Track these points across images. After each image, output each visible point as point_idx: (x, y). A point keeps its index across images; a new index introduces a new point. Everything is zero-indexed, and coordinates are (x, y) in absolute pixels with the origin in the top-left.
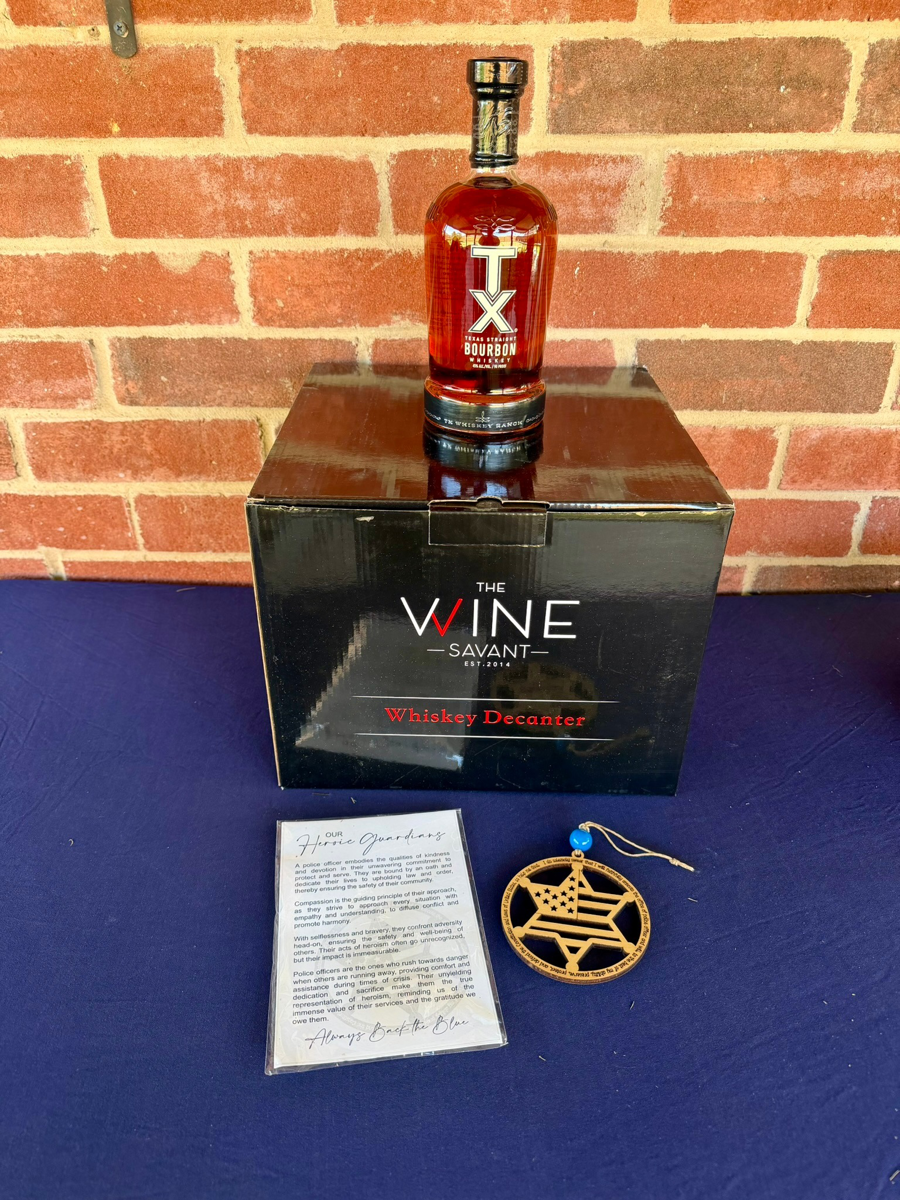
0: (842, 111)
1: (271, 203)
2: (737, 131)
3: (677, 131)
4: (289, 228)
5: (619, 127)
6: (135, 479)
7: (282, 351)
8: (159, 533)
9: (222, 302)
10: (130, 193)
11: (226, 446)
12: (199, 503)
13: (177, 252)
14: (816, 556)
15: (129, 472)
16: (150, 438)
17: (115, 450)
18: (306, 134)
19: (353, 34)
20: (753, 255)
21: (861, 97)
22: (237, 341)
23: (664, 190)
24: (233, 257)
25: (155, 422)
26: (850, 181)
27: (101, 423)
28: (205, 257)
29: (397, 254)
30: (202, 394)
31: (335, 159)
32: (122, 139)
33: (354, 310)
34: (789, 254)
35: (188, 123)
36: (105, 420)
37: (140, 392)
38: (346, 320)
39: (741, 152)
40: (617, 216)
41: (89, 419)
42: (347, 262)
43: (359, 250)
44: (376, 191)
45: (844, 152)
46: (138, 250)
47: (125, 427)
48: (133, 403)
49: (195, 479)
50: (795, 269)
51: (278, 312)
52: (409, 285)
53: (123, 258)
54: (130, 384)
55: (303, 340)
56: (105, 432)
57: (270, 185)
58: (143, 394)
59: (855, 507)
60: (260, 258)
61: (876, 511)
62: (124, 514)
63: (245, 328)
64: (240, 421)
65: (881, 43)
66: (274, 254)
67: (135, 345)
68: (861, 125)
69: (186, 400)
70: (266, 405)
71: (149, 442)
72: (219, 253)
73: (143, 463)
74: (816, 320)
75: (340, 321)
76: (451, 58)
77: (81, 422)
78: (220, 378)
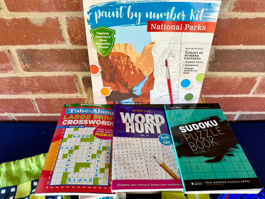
6: (34, 94)
11: (65, 84)
12: (57, 100)
15: (31, 92)
16: (37, 82)
17: (25, 85)
22: (64, 50)
25: (38, 77)
27: (18, 77)
28: (48, 20)
30: (54, 68)
36: (19, 76)
37: (31, 67)
41: (14, 76)
46: (21, 17)
47: (27, 79)
48: (29, 71)
49: (54, 93)
54: (27, 65)
56: (20, 80)
58: (32, 68)
62: (32, 103)
64: (68, 76)
69: (48, 70)
70: (77, 71)
71: (37, 83)
77: (11, 77)
78: (60, 63)
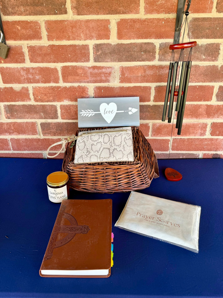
0: (155, 57)
1: (36, 77)
2: (134, 61)
3: (121, 62)
4: (40, 82)
5: (109, 61)
7: (40, 107)
8: (16, 147)
9: (27, 97)
10: (6, 75)
13: (17, 87)
14: (162, 151)
18: (43, 63)
19: (51, 43)
20: (140, 87)
21: (159, 54)
23: (119, 74)
24: (29, 88)
26: (159, 71)
29: (64, 87)
31: (49, 68)
32: (4, 64)
33: (55, 99)
34: (148, 87)
35: (18, 61)
38: (54, 100)
39: (135, 66)
40: (110, 79)
42: (53, 89)
43: (56, 86)
44: (58, 74)
45: (157, 65)
50: (149, 90)
51: (39, 99)
52: (67, 93)
53: (5, 88)
55: (45, 105)
57: (36, 73)
59: (169, 140)
60: (35, 88)
61: (174, 141)
63: (32, 102)
65: (162, 43)
66: (37, 87)
67: (9, 106)
68: (160, 60)
72: (26, 87)
73: (12, 131)
74: (155, 100)
75: (53, 101)
76: (72, 47)
